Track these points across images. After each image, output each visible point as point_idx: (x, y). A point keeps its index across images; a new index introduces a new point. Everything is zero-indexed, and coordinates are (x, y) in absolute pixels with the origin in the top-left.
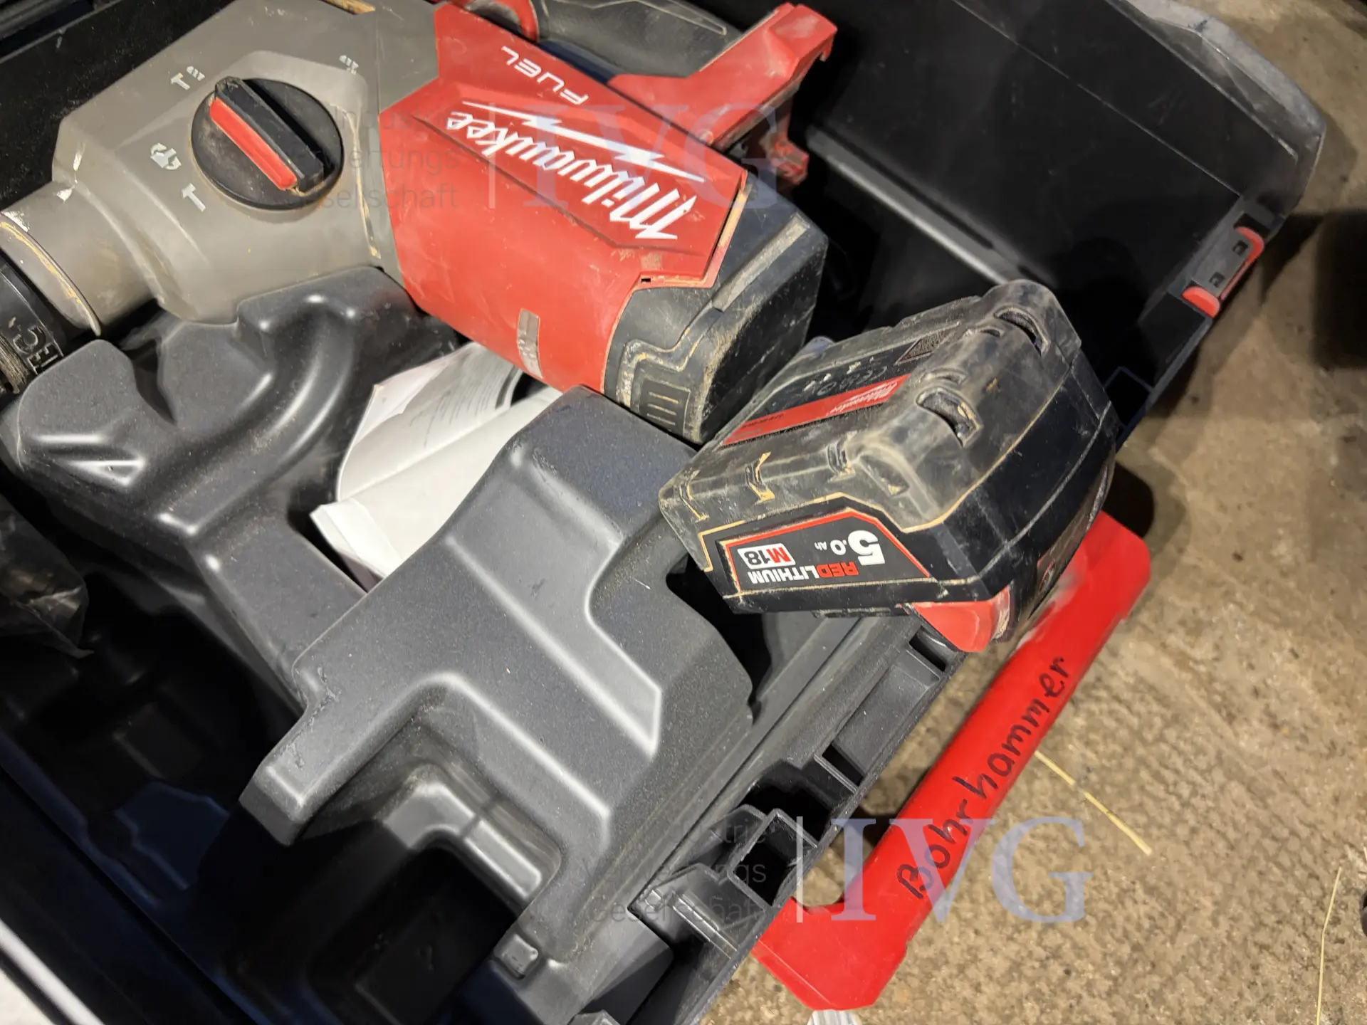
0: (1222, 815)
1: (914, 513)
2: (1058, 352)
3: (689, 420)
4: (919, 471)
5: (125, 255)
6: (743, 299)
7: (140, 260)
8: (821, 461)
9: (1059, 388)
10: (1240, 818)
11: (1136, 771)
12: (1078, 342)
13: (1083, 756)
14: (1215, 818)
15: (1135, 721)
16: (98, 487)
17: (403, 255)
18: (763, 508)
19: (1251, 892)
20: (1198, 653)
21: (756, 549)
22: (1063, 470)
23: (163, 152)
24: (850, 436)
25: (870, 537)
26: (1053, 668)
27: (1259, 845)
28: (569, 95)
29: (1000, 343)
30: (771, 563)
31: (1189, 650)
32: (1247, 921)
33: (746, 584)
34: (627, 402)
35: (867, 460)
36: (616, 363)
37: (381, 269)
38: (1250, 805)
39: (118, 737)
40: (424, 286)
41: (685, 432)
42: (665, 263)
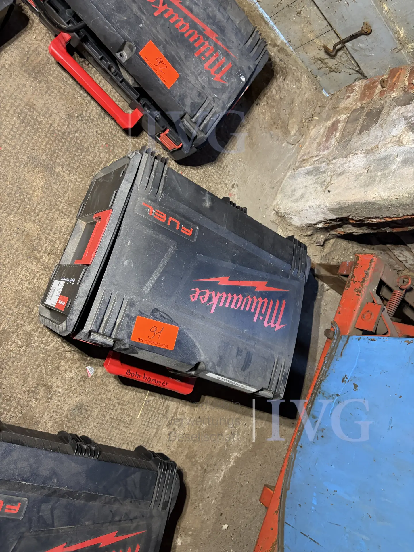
0: (149, 429)
10: (150, 433)
13: (151, 400)
14: (148, 428)
15: (161, 408)
19: (137, 439)
20: (178, 415)
27: (146, 438)
31: (178, 414)
32: (131, 440)
38: (153, 434)
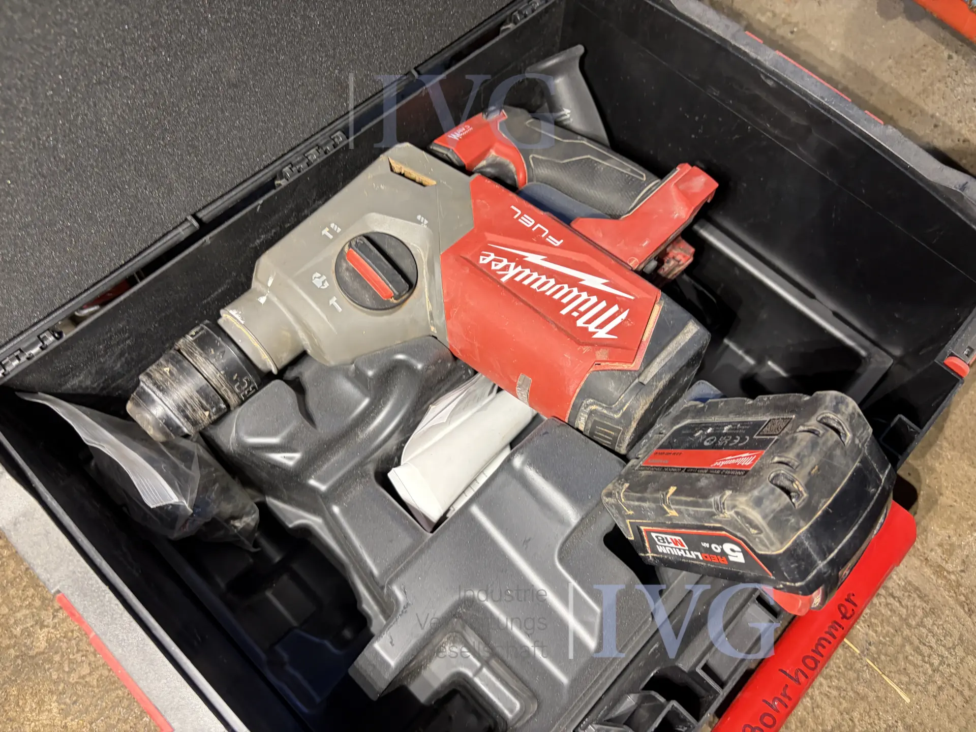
0: (961, 679)
1: (765, 545)
2: (857, 441)
3: (620, 442)
4: (769, 524)
5: (294, 333)
6: (658, 377)
7: (302, 335)
8: (710, 506)
9: (857, 464)
11: (903, 646)
12: (870, 430)
13: (867, 634)
14: (956, 681)
15: (903, 611)
16: (275, 466)
17: (451, 334)
18: (670, 518)
20: (950, 567)
21: (664, 536)
22: (858, 516)
23: (319, 278)
24: (728, 493)
25: (736, 548)
26: (847, 600)
28: (551, 240)
29: (821, 441)
30: (672, 545)
31: (944, 564)
33: (654, 550)
34: (582, 428)
35: (737, 513)
36: (576, 408)
37: (436, 338)
39: (269, 594)
40: (461, 351)
41: (617, 449)
42: (610, 356)
